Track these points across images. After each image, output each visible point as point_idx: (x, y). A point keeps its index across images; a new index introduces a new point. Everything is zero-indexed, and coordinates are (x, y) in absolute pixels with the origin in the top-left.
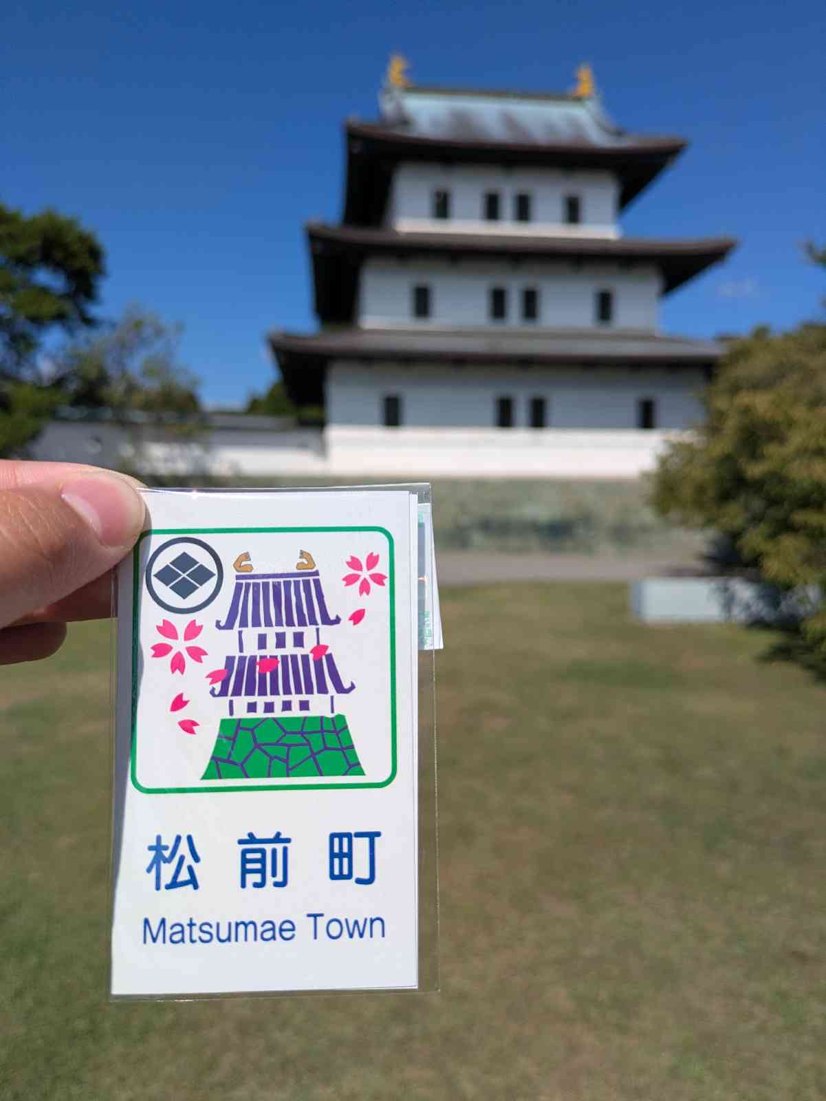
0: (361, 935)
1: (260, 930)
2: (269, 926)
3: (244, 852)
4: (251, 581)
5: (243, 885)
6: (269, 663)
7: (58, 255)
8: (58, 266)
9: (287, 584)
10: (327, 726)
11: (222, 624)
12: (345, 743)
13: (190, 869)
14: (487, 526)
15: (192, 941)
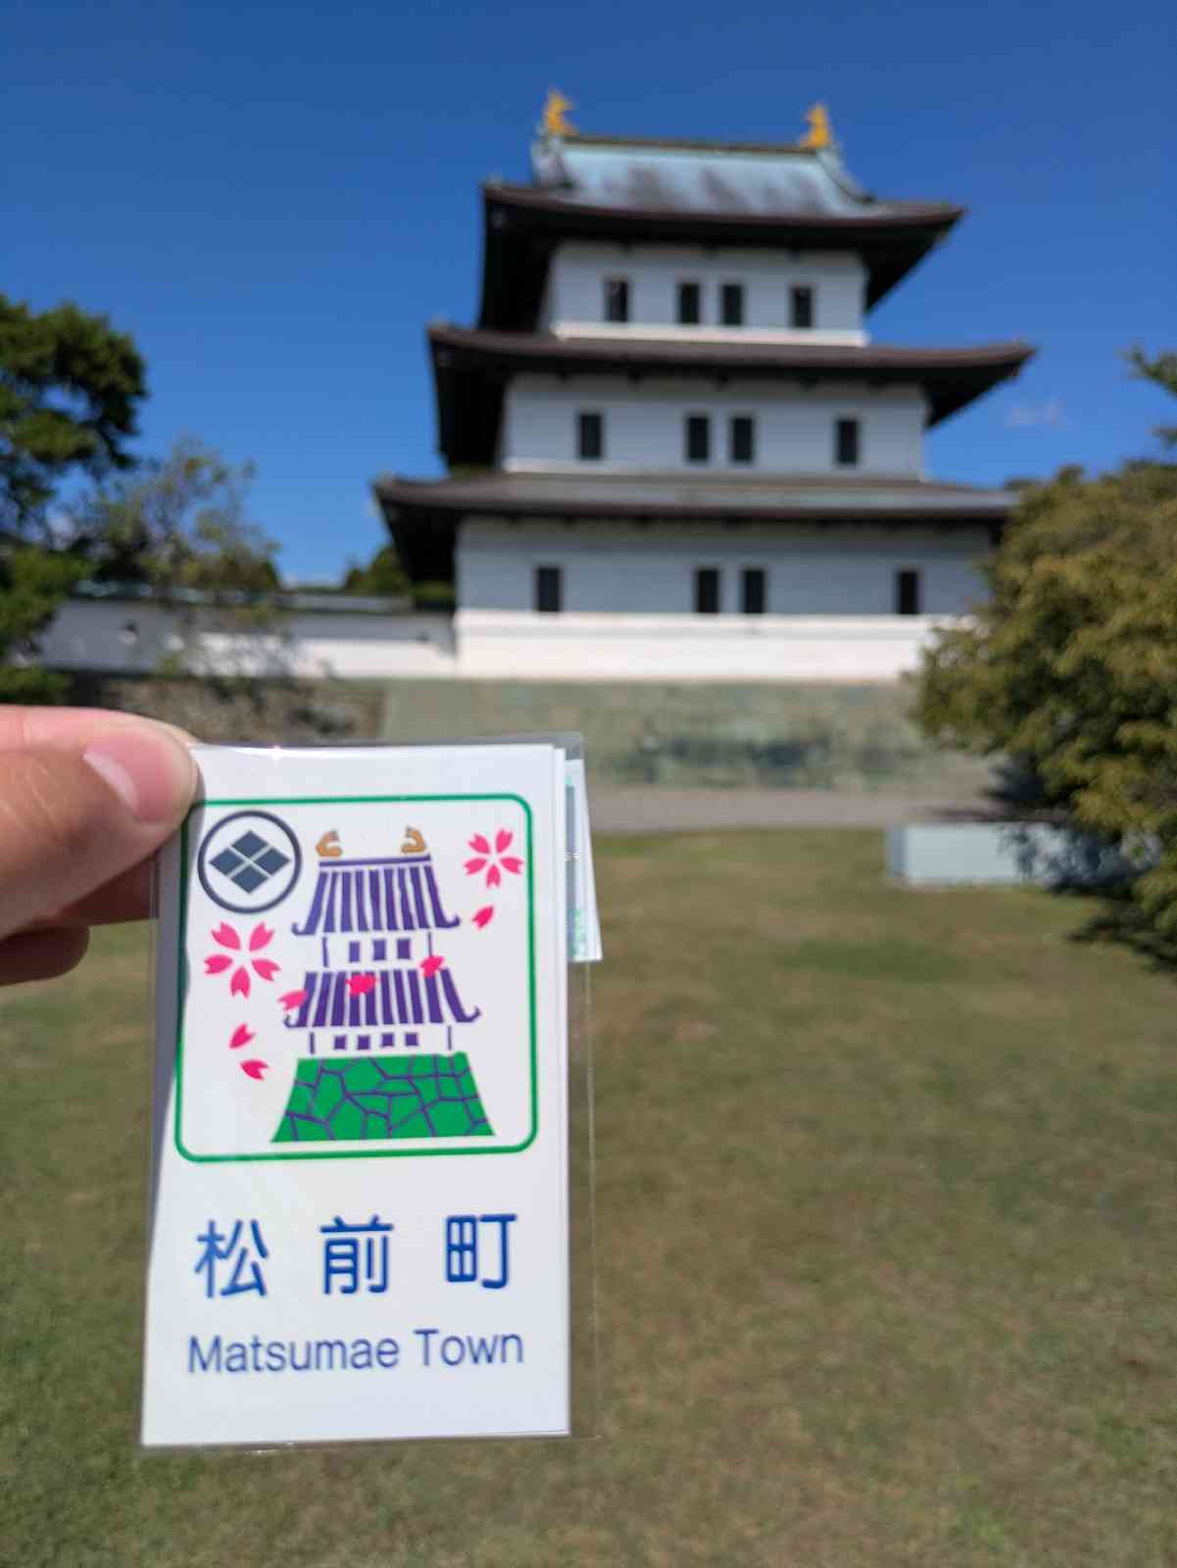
0: (490, 1359)
1: (350, 1352)
2: (362, 1347)
3: (330, 1244)
4: (339, 869)
5: (327, 1290)
6: (363, 982)
7: (79, 367)
8: (79, 383)
9: (388, 874)
10: (444, 1068)
11: (301, 927)
12: (467, 1093)
13: (255, 1269)
14: (681, 750)
15: (257, 1368)
